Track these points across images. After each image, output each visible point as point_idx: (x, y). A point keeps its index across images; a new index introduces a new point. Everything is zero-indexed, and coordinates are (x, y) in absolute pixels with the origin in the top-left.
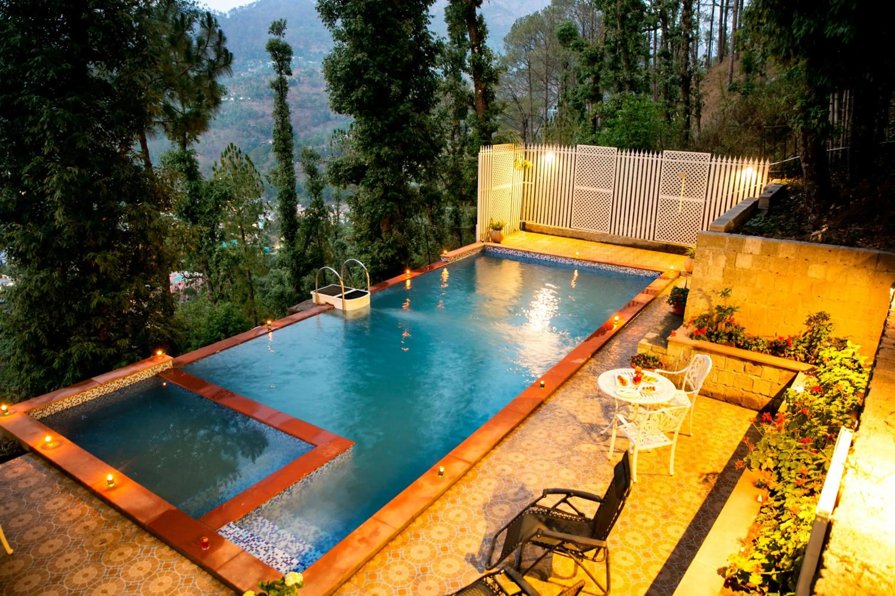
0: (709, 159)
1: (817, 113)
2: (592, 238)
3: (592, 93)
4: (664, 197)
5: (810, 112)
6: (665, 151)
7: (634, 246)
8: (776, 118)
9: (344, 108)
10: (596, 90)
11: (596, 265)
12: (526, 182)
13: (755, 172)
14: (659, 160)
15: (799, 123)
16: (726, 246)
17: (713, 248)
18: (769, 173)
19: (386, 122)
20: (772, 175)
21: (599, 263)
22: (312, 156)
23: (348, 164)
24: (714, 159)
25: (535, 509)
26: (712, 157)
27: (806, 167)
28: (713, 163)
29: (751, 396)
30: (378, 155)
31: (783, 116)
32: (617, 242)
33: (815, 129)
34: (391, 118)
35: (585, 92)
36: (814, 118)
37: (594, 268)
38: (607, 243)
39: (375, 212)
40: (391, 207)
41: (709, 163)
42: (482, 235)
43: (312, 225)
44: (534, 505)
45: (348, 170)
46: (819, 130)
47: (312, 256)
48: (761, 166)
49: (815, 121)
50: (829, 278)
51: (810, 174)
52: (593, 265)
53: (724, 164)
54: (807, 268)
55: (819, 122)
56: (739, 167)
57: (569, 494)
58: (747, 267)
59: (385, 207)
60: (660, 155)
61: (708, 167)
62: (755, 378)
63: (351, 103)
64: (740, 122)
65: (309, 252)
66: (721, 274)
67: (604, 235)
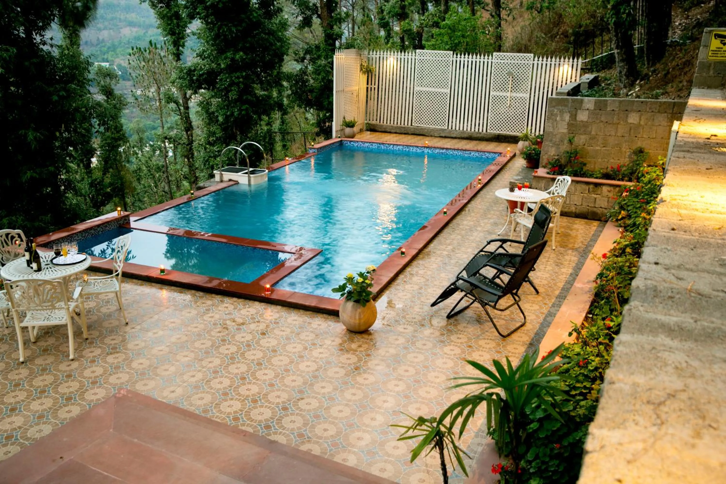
0: (532, 59)
1: (625, 10)
2: (432, 133)
3: (400, 11)
4: (495, 93)
5: (620, 9)
6: (494, 54)
7: (470, 138)
8: (580, 26)
9: (198, 13)
10: (403, 7)
11: (444, 151)
12: (369, 86)
13: (570, 69)
14: (490, 61)
15: (612, 18)
16: (570, 105)
17: (560, 107)
18: (582, 69)
19: (240, 28)
20: (584, 71)
21: (447, 149)
22: (109, 75)
23: (201, 69)
24: (536, 59)
25: (483, 253)
26: (534, 57)
27: (618, 53)
28: (536, 62)
29: (595, 209)
30: (233, 60)
31: (586, 24)
32: (454, 136)
33: (624, 22)
34: (244, 25)
35: (393, 10)
36: (624, 13)
37: (442, 153)
38: (446, 137)
39: (232, 114)
40: (247, 109)
41: (532, 62)
42: (337, 131)
43: (110, 151)
44: (482, 251)
45: (202, 75)
46: (627, 23)
47: (111, 184)
48: (575, 64)
49: (624, 16)
50: (642, 123)
51: (621, 58)
52: (441, 151)
53: (544, 63)
54: (627, 116)
55: (627, 16)
56: (557, 65)
57: (504, 241)
58: (586, 120)
59: (240, 110)
60: (490, 57)
61: (531, 66)
62: (595, 196)
63: (206, 8)
64: (545, 34)
65: (107, 180)
66: (566, 127)
67: (443, 130)
